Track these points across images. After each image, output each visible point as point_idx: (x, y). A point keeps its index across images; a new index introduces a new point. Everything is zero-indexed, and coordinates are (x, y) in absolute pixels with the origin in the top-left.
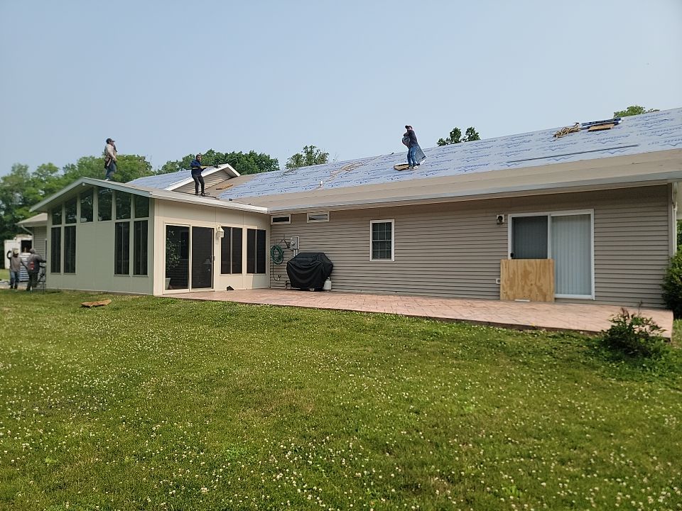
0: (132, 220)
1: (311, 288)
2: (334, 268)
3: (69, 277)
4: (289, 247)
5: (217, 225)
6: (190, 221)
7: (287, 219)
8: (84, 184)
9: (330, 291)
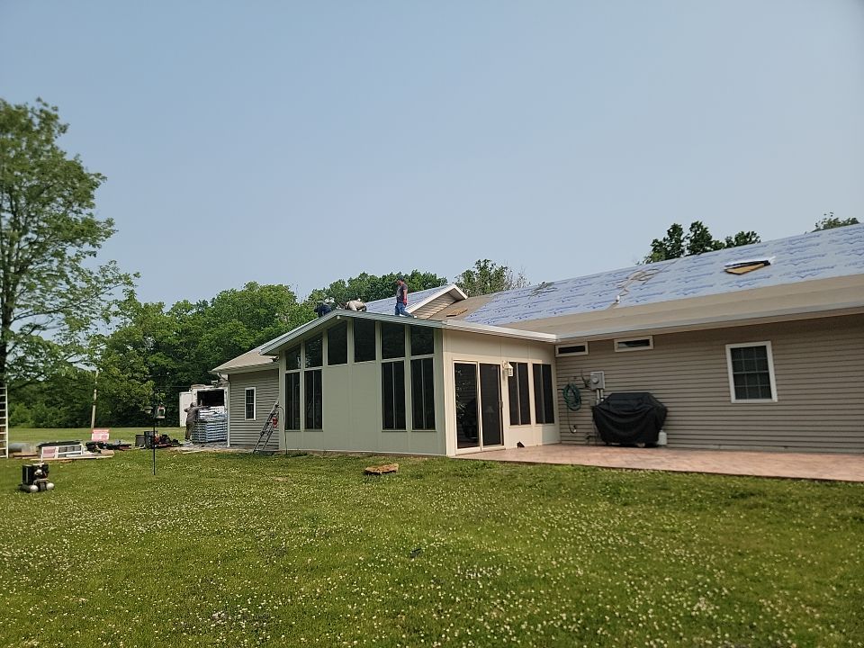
0: (407, 360)
1: (639, 442)
2: (668, 414)
3: (313, 434)
4: (587, 387)
5: (504, 360)
6: (477, 357)
7: (582, 349)
8: (338, 318)
9: (665, 446)
